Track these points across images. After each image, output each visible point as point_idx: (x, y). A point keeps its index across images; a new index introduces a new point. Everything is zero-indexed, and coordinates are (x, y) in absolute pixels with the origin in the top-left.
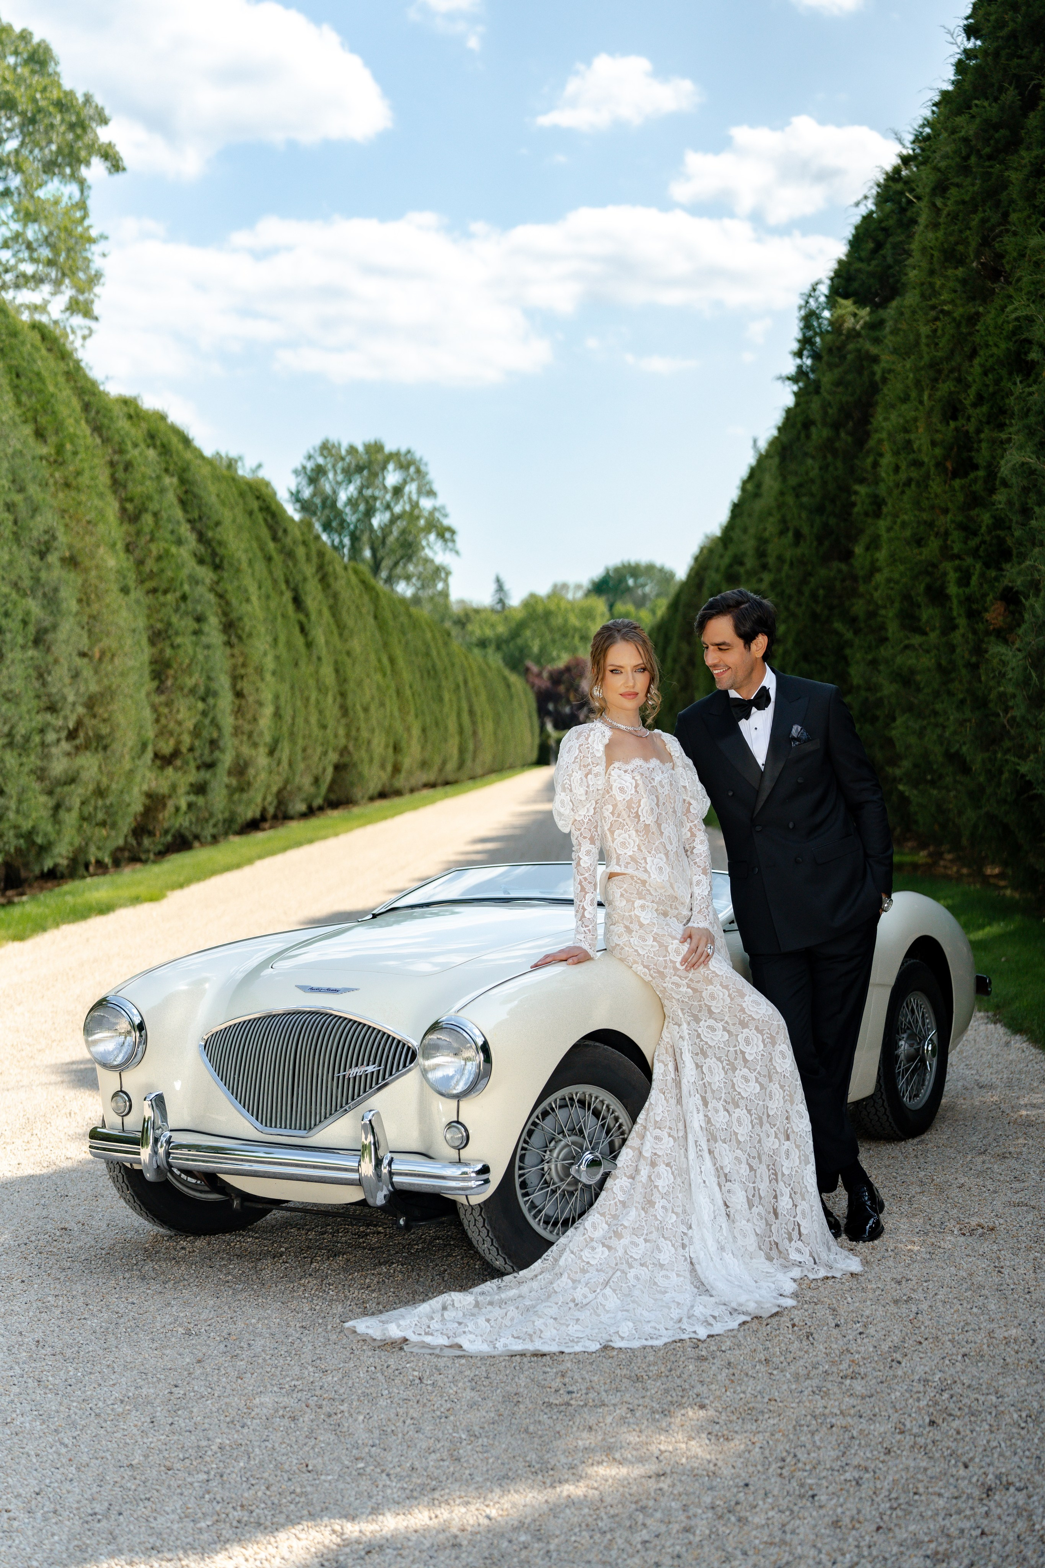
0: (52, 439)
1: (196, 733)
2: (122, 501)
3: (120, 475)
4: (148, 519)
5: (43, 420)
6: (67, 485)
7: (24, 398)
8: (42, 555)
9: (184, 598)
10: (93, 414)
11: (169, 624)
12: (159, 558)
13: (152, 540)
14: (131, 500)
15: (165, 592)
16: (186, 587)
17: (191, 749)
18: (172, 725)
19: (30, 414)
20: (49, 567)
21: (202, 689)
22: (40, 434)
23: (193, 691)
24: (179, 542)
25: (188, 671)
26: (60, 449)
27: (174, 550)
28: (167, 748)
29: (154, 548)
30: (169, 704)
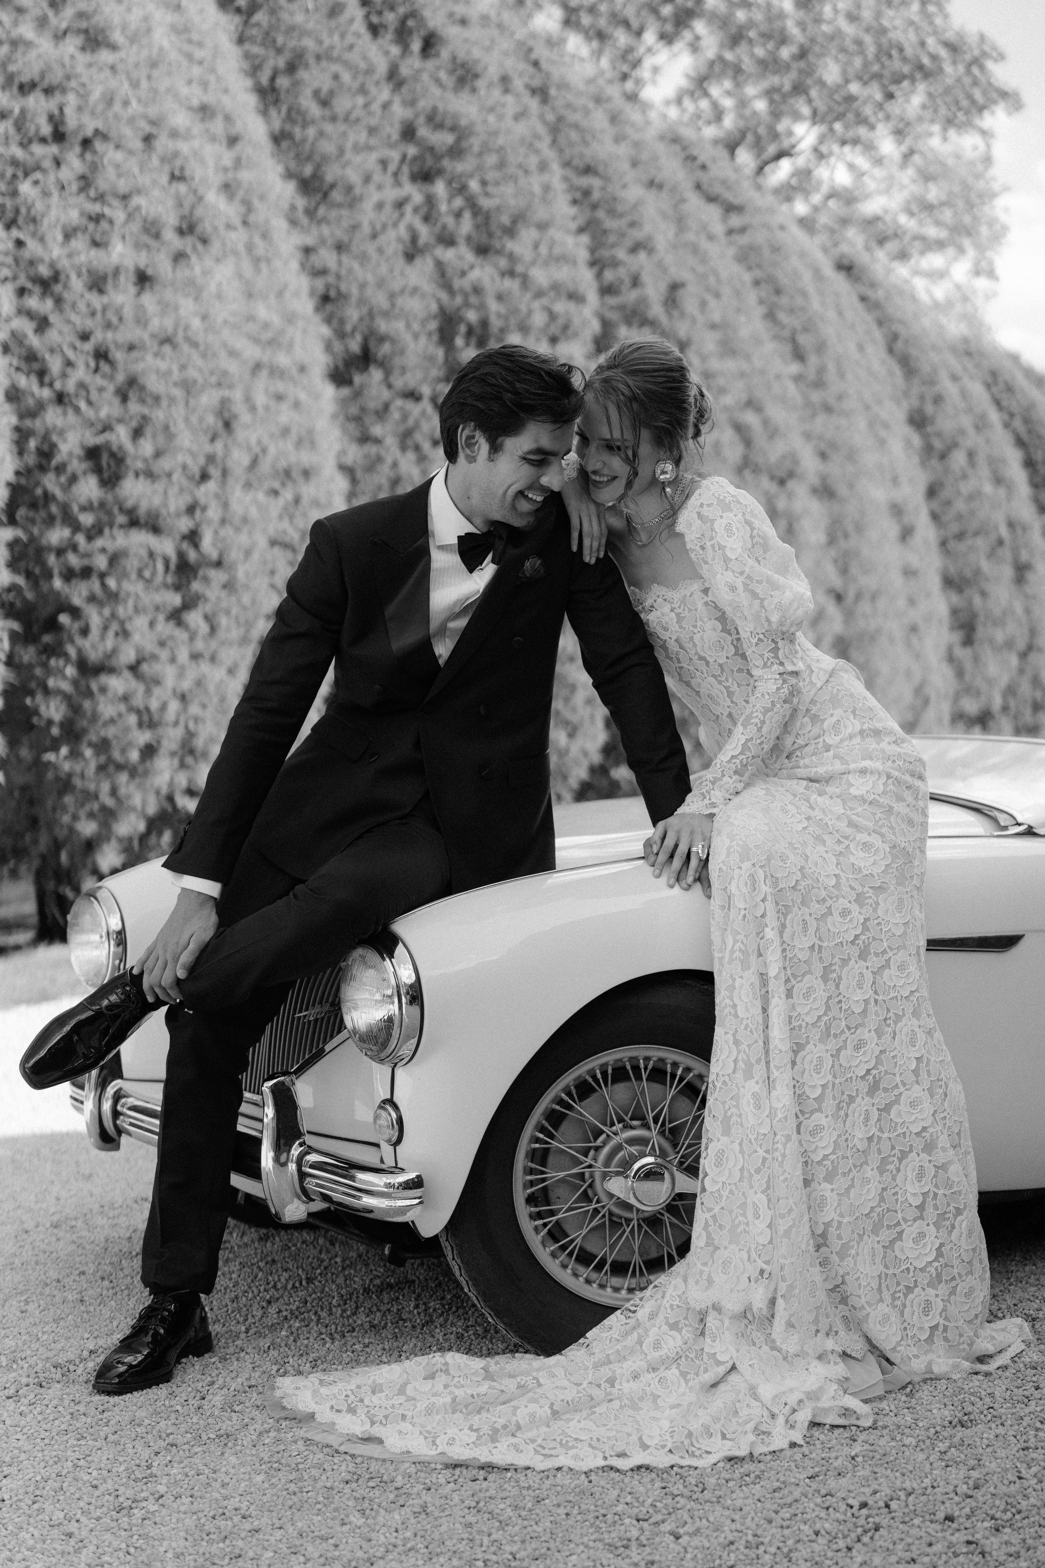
0: (813, 360)
1: (1010, 691)
2: (925, 437)
3: (929, 409)
4: (959, 459)
5: (803, 339)
6: (828, 409)
7: (782, 316)
8: (782, 482)
9: (1000, 542)
10: (899, 345)
11: (978, 572)
12: (971, 498)
13: (964, 477)
14: (939, 434)
15: (976, 534)
16: (1004, 531)
17: (1005, 709)
18: (978, 682)
19: (786, 333)
20: (790, 496)
21: (1021, 645)
22: (799, 355)
23: (1009, 644)
24: (998, 480)
25: (999, 622)
26: (821, 370)
27: (988, 488)
28: (971, 707)
29: (966, 488)
30: (976, 659)
